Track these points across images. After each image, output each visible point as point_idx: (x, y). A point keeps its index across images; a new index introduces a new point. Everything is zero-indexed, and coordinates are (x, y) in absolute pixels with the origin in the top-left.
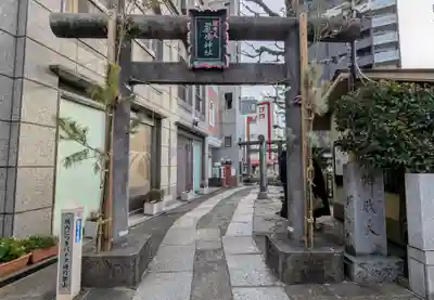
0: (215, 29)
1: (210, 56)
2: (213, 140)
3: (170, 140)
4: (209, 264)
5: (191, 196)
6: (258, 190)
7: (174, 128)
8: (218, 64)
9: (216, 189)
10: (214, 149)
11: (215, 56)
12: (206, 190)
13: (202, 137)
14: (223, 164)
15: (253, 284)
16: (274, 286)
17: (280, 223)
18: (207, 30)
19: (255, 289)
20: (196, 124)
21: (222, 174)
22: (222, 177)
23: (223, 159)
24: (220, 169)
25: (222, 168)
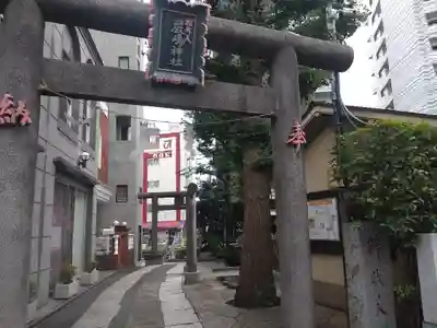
0: (188, 30)
1: (179, 68)
3: (43, 190)
6: (182, 270)
7: (51, 168)
10: (100, 204)
13: (89, 185)
14: (117, 230)
18: (177, 29)
20: (84, 163)
21: (117, 247)
22: (116, 253)
23: (117, 222)
24: (114, 240)
25: (117, 237)
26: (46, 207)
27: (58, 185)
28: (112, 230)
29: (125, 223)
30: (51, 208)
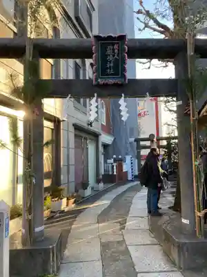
0: (116, 51)
1: (112, 74)
2: (106, 139)
4: (114, 254)
7: (72, 129)
8: (118, 81)
11: (116, 74)
12: (101, 186)
13: (96, 136)
14: (115, 161)
15: (155, 270)
16: (172, 271)
17: (173, 217)
18: (109, 52)
19: (156, 274)
20: (91, 124)
21: (115, 170)
22: (115, 173)
23: (115, 156)
24: (113, 166)
25: (115, 164)
26: (70, 150)
27: (76, 135)
28: (112, 161)
29: (120, 157)
30: (73, 150)
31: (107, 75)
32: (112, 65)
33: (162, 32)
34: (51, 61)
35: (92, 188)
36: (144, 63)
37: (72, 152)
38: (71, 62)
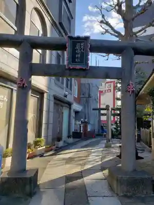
0: (82, 47)
1: (79, 62)
2: (76, 107)
3: (49, 107)
5: (61, 144)
6: (105, 141)
7: (52, 99)
9: (77, 140)
10: (77, 112)
12: (71, 140)
13: (69, 105)
14: (82, 123)
18: (78, 47)
20: (66, 96)
21: (82, 129)
22: (82, 132)
23: (82, 120)
24: (81, 127)
25: (82, 125)
26: (50, 113)
27: (55, 103)
28: (80, 123)
29: (86, 120)
30: (52, 113)
31: (76, 62)
32: (79, 56)
33: (117, 36)
34: (40, 51)
35: (64, 141)
36: (104, 56)
37: (51, 115)
38: (54, 52)
